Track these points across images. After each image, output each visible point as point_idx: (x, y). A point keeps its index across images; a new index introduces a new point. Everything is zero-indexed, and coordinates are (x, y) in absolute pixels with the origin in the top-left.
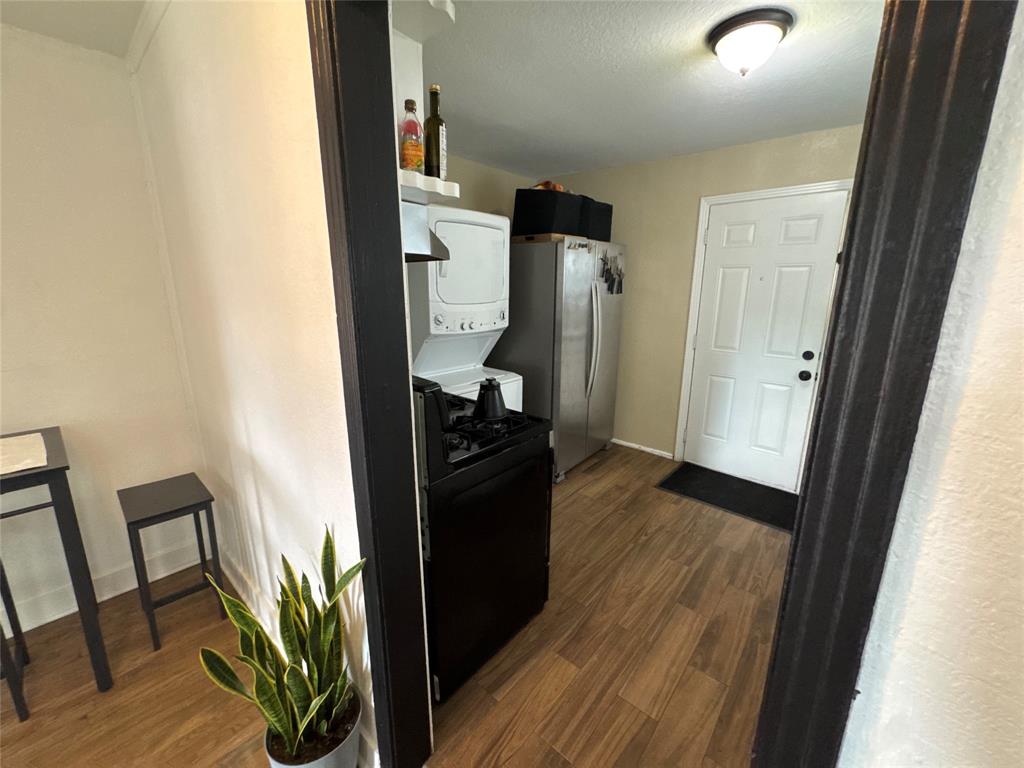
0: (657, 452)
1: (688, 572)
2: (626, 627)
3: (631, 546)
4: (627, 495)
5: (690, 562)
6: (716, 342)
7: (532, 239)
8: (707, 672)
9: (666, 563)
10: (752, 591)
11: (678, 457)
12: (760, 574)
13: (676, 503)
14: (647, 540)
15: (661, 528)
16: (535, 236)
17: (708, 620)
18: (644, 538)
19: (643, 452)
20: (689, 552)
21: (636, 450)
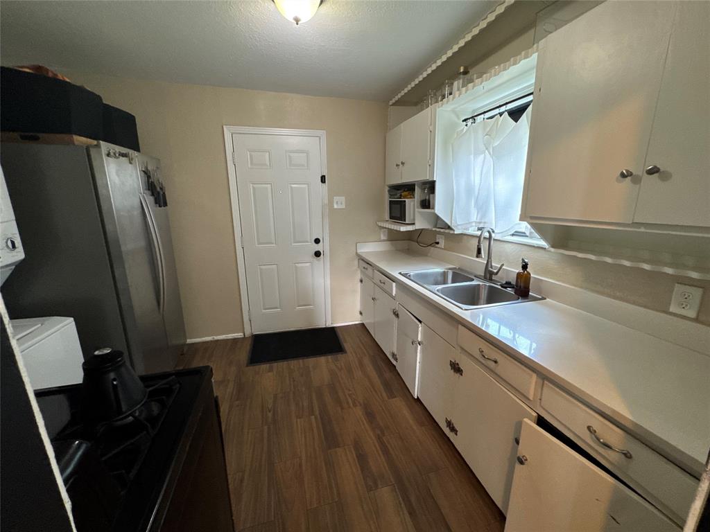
0: (231, 336)
1: (316, 418)
2: (315, 506)
3: (266, 427)
4: (231, 385)
5: (312, 412)
6: (258, 239)
7: (36, 139)
8: (380, 486)
9: (299, 422)
10: (355, 405)
11: (248, 333)
12: (350, 390)
13: (271, 370)
14: (274, 415)
15: (275, 396)
16: (40, 135)
17: (351, 446)
18: (270, 415)
19: (217, 341)
20: (305, 404)
21: (211, 341)
